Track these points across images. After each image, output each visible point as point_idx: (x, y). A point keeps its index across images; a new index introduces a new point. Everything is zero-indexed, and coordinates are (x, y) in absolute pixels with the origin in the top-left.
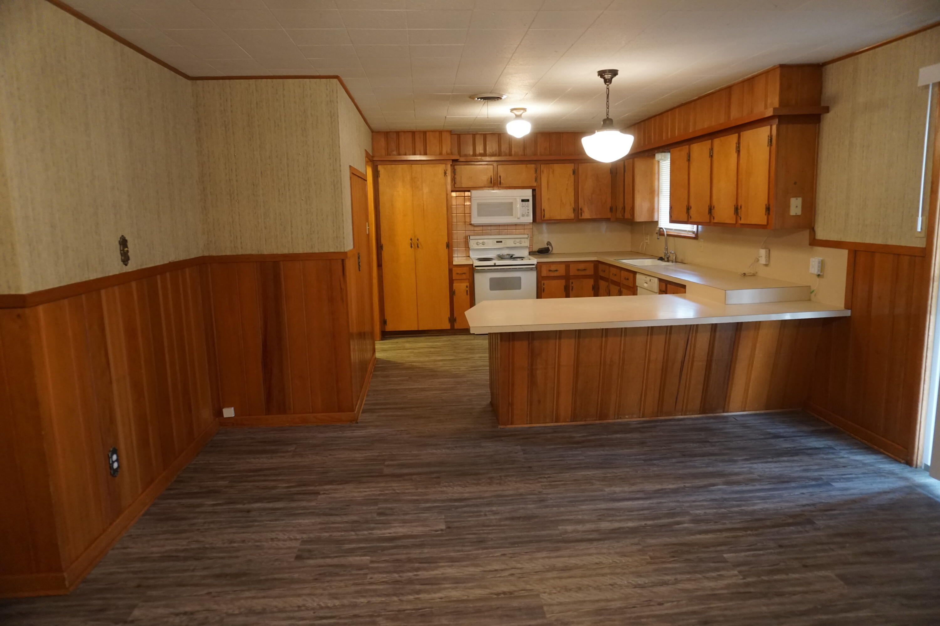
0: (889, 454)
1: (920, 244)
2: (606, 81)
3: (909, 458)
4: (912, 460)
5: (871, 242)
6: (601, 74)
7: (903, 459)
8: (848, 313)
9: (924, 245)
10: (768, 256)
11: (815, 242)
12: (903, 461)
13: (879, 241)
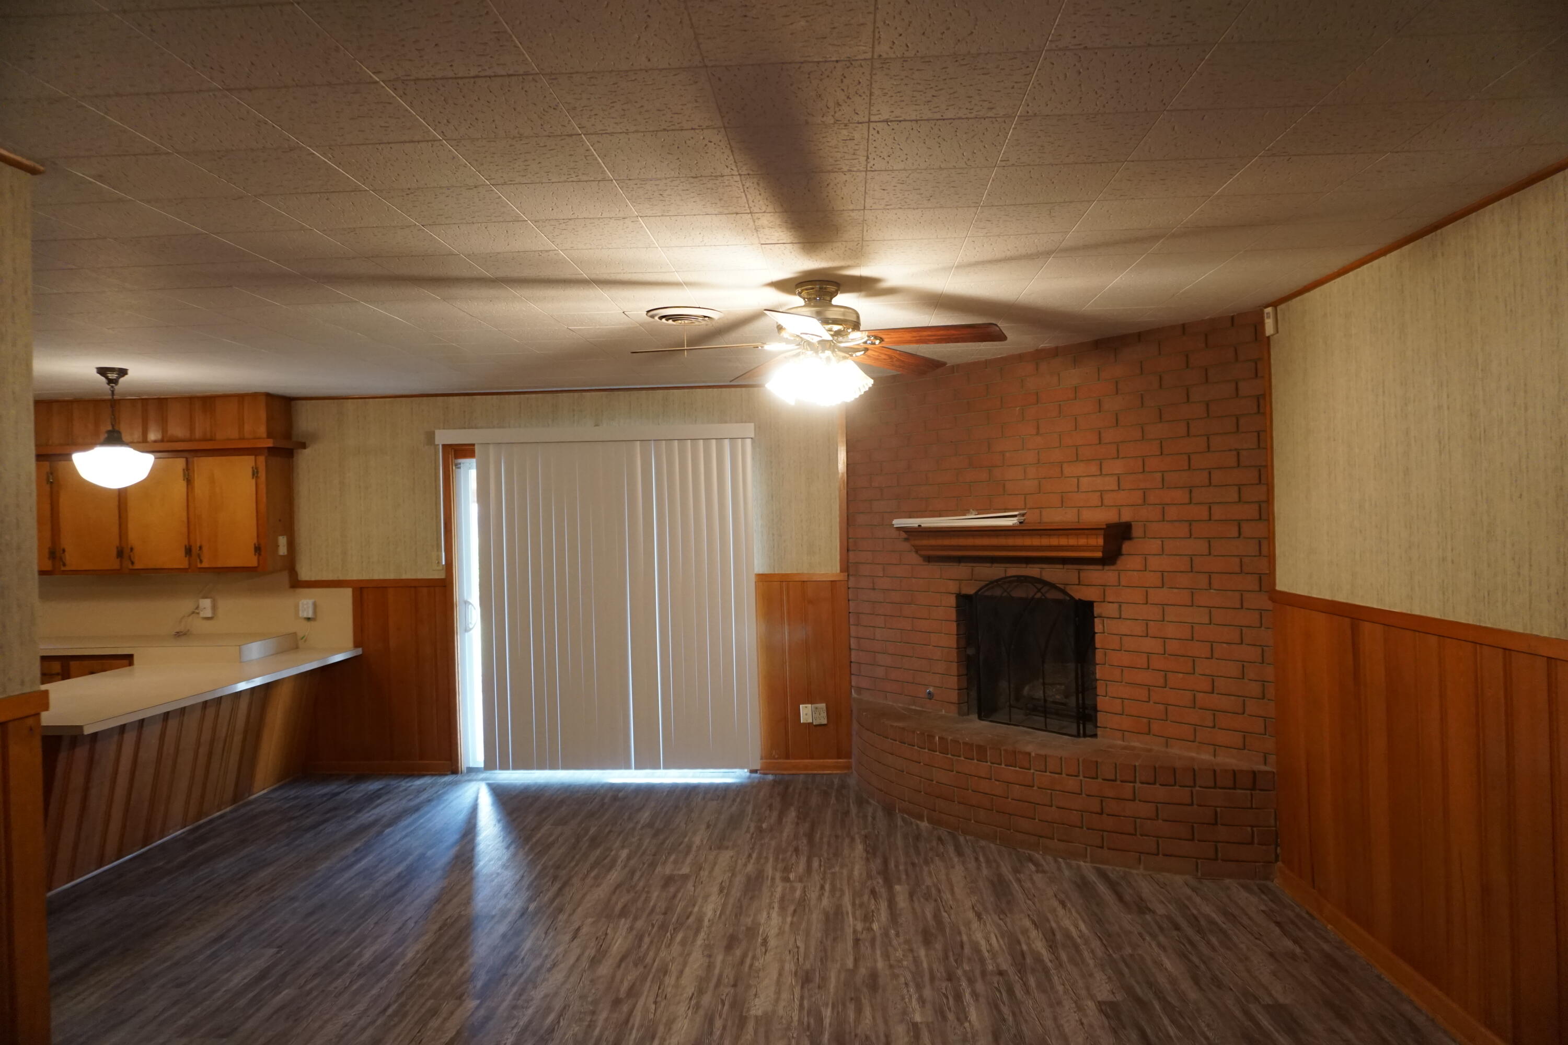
0: (433, 773)
1: (441, 575)
2: (110, 381)
3: (454, 767)
4: (457, 767)
5: (381, 577)
6: (102, 371)
7: (447, 771)
8: (359, 651)
9: (443, 576)
10: (214, 608)
11: (296, 584)
12: (449, 773)
13: (391, 576)
